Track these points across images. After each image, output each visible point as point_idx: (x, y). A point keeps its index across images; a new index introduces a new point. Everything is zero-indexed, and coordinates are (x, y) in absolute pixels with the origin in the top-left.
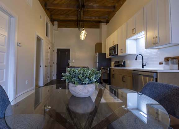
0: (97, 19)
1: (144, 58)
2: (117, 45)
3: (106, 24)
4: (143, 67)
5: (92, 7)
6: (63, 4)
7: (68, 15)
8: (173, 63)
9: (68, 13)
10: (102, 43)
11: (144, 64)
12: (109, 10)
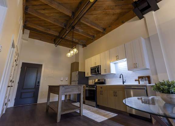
0: (77, 41)
1: (123, 76)
2: (100, 66)
3: (83, 48)
4: (123, 84)
5: (77, 30)
6: (50, 17)
7: (49, 29)
8: (146, 80)
9: (50, 27)
10: (79, 62)
11: (124, 81)
12: (90, 37)
